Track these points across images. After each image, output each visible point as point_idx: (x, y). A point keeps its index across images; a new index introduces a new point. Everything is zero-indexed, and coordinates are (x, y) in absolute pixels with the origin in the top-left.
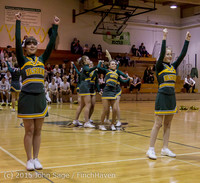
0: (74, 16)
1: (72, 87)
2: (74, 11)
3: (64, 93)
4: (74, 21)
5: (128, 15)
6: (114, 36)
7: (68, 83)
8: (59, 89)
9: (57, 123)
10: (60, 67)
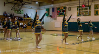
6: (18, 11)
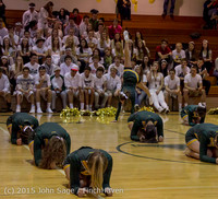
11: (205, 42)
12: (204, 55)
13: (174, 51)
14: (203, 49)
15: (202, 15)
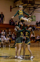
0: (11, 8)
1: (10, 41)
2: (11, 6)
3: (6, 43)
4: (11, 11)
5: (35, 8)
7: (8, 38)
8: (4, 41)
9: (3, 57)
10: (5, 31)
11: (10, 30)
12: (10, 33)
13: (2, 32)
14: (9, 32)
15: (9, 23)
